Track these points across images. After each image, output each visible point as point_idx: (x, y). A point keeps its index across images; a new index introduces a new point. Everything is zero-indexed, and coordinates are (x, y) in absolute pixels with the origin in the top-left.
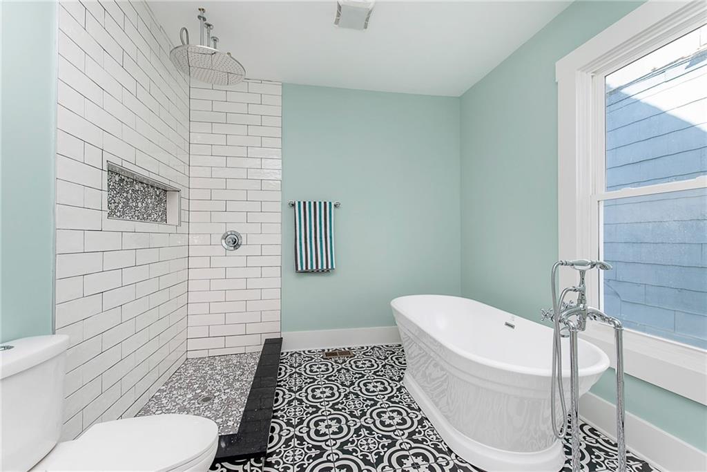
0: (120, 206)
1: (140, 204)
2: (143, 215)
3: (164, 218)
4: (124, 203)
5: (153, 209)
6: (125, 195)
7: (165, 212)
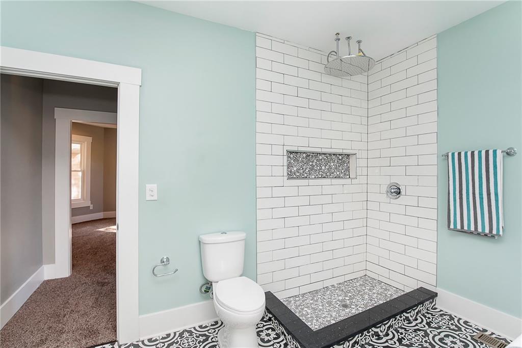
0: (307, 170)
1: (323, 168)
2: (327, 174)
3: (348, 173)
4: (310, 168)
5: (336, 168)
6: (311, 163)
7: (348, 169)
